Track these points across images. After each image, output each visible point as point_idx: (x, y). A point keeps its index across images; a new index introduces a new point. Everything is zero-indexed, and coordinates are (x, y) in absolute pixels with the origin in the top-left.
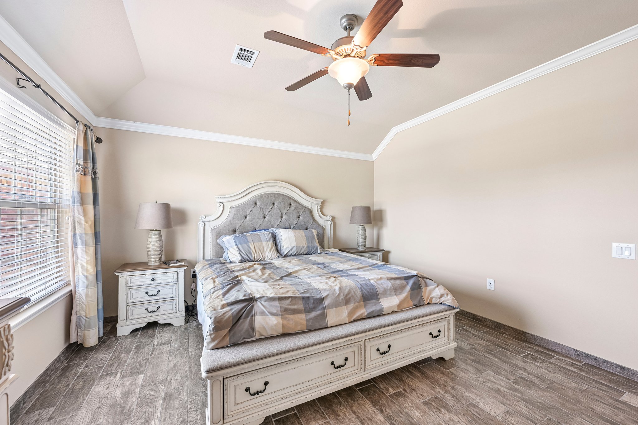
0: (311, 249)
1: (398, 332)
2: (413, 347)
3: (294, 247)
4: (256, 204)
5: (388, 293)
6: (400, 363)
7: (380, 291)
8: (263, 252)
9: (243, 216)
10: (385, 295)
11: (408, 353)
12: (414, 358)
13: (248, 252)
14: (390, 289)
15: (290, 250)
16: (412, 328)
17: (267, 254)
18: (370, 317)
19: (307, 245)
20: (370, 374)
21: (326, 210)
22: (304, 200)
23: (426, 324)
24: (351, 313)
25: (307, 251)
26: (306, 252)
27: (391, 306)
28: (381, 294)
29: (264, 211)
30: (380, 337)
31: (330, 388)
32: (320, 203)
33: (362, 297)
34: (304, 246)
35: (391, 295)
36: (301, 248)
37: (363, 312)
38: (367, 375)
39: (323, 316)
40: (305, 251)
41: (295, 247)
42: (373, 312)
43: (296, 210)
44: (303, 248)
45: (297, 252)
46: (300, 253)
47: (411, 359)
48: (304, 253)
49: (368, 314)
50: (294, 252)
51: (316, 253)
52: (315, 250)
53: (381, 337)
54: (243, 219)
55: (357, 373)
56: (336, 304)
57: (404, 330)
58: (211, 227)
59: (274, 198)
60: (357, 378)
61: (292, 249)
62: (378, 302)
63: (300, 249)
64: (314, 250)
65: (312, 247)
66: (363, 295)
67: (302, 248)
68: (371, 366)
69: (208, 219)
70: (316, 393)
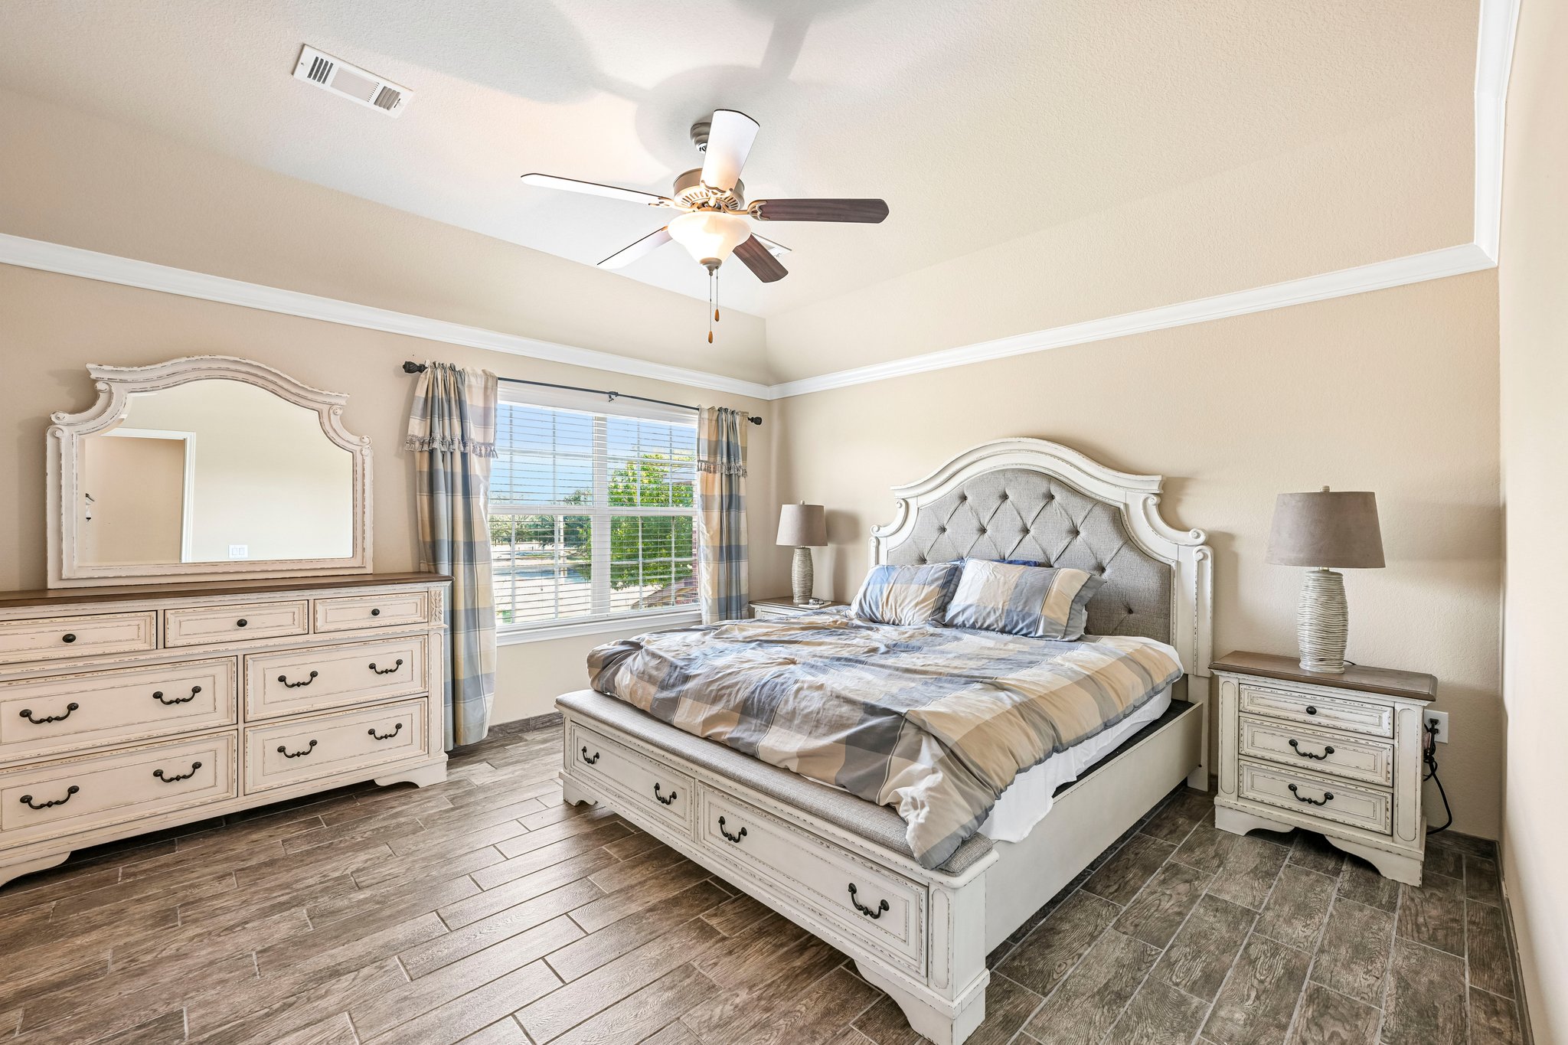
0: (1015, 619)
1: (759, 811)
2: (798, 882)
3: (970, 606)
4: (964, 498)
5: (796, 722)
6: (760, 891)
7: (784, 709)
8: (900, 606)
9: (937, 526)
10: (788, 724)
11: (786, 888)
12: (795, 912)
13: (874, 600)
14: (807, 716)
15: (959, 613)
16: (793, 828)
17: (905, 612)
18: (732, 747)
19: (1006, 608)
20: (703, 856)
21: (1189, 509)
22: (1096, 481)
23: (831, 846)
24: (710, 722)
25: (1003, 622)
26: (1001, 624)
27: (775, 748)
28: (780, 715)
29: (981, 515)
30: (722, 794)
31: (649, 825)
32: (1155, 488)
33: (742, 704)
34: (998, 609)
35: (799, 729)
36: (988, 610)
37: (727, 731)
38: (699, 854)
39: (674, 703)
40: (997, 621)
41: (971, 608)
42: (738, 739)
43: (1063, 512)
44: (992, 613)
45: (976, 621)
46: (985, 625)
47: (788, 908)
48: (995, 626)
49: (730, 739)
50: (968, 619)
51: (1030, 633)
52: (1028, 626)
53: (725, 795)
54: (936, 534)
55: (686, 835)
56: (699, 696)
57: (772, 818)
58: (889, 547)
59: (1002, 481)
60: (683, 844)
61: (963, 611)
62: (765, 728)
63: (984, 614)
64: (1025, 623)
65: (1021, 616)
66: (746, 700)
67: (990, 612)
68: (710, 845)
69: (884, 531)
70: (634, 816)
